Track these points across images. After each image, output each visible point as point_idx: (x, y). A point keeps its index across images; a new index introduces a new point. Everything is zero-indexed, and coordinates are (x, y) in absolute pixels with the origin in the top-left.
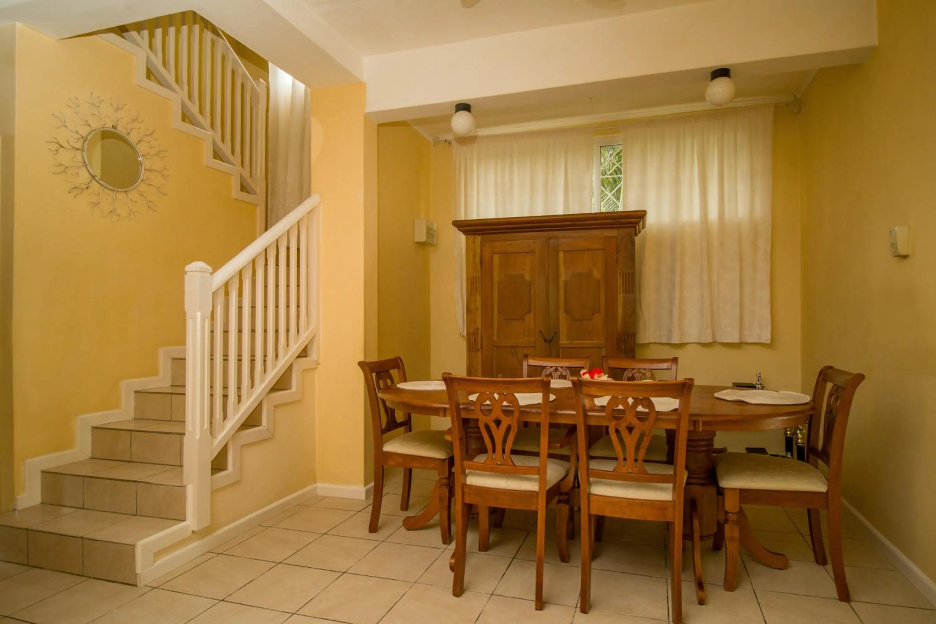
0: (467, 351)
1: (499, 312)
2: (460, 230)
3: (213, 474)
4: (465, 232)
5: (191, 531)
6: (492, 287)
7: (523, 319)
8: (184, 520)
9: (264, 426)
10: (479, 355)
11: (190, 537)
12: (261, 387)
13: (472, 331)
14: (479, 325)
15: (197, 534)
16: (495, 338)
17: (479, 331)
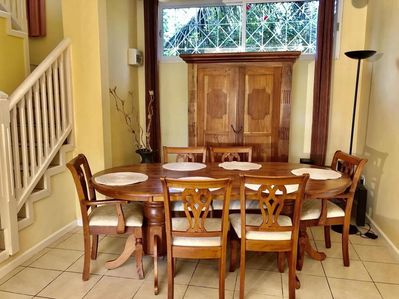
0: (188, 136)
1: (207, 113)
2: (184, 60)
3: (18, 221)
4: (187, 62)
5: (9, 255)
6: (204, 97)
7: (222, 118)
8: (5, 250)
9: (45, 189)
10: (196, 138)
11: (9, 258)
12: (43, 165)
13: (191, 124)
14: (196, 121)
15: (11, 257)
16: (205, 129)
17: (196, 124)
